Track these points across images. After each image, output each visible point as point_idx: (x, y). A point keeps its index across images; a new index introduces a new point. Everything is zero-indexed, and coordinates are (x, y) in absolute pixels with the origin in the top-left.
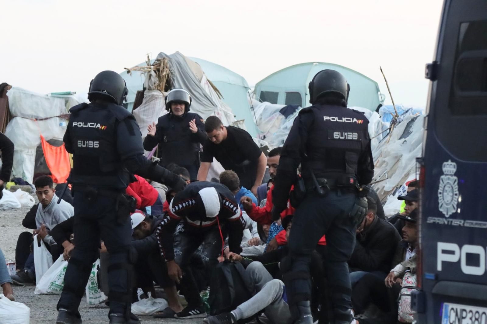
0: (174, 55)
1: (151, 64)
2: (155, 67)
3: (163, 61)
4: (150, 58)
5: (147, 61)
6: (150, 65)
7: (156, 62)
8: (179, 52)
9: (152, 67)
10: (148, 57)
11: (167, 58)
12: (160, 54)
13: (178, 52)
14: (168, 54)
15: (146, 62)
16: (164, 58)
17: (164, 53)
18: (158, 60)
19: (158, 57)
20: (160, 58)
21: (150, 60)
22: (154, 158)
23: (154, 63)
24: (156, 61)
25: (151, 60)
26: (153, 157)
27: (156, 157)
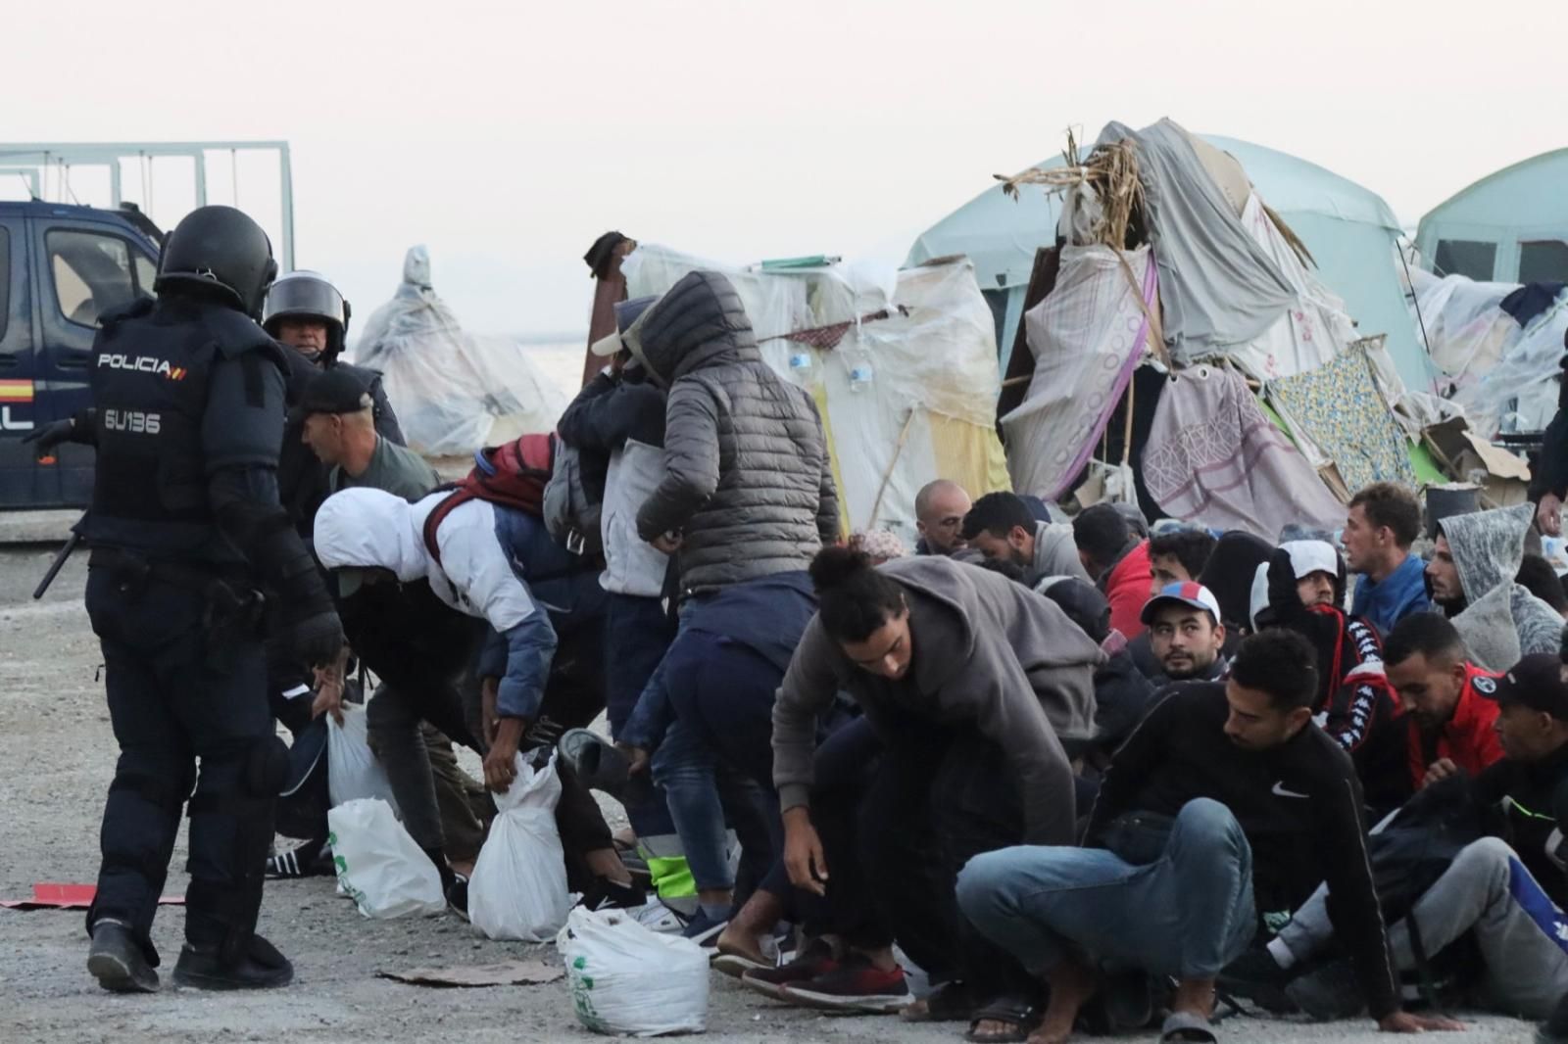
0: (1153, 130)
1: (1082, 162)
2: (1092, 170)
3: (1119, 150)
4: (1077, 140)
5: (1067, 150)
6: (1078, 164)
7: (1097, 152)
8: (1171, 118)
9: (1084, 170)
10: (1071, 139)
11: (1132, 140)
12: (1110, 129)
13: (1165, 121)
14: (1135, 127)
15: (1064, 153)
16: (1122, 141)
17: (1121, 125)
18: (1101, 148)
19: (1101, 136)
20: (1107, 142)
21: (1078, 147)
22: (1094, 465)
23: (1091, 156)
24: (1094, 150)
25: (1081, 149)
26: (1092, 460)
27: (1101, 459)
